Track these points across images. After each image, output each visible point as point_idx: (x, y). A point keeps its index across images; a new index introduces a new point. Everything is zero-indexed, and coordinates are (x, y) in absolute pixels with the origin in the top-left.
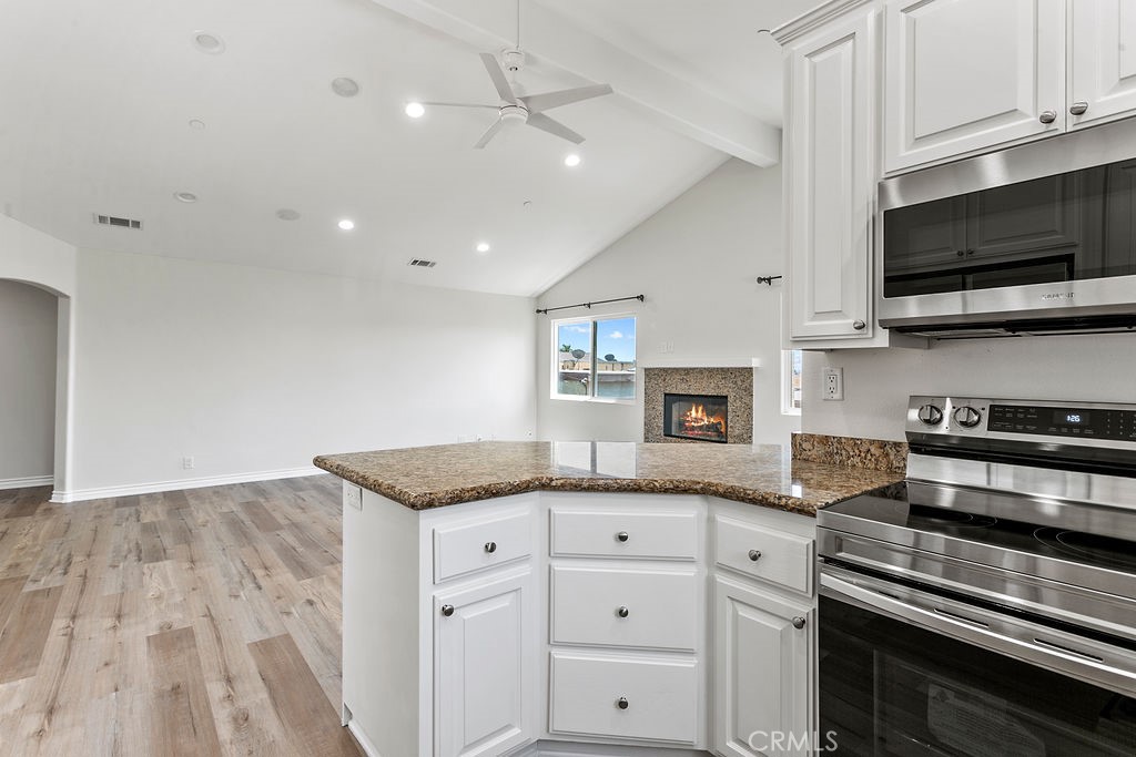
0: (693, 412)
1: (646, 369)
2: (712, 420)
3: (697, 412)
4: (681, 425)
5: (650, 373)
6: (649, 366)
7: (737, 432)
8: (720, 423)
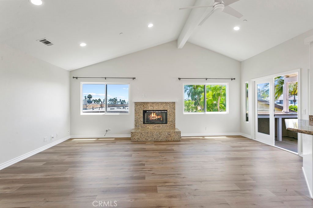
0: (152, 115)
1: (135, 103)
2: (158, 117)
3: (154, 115)
4: (148, 119)
5: (136, 104)
6: (136, 102)
7: (170, 120)
8: (160, 118)
